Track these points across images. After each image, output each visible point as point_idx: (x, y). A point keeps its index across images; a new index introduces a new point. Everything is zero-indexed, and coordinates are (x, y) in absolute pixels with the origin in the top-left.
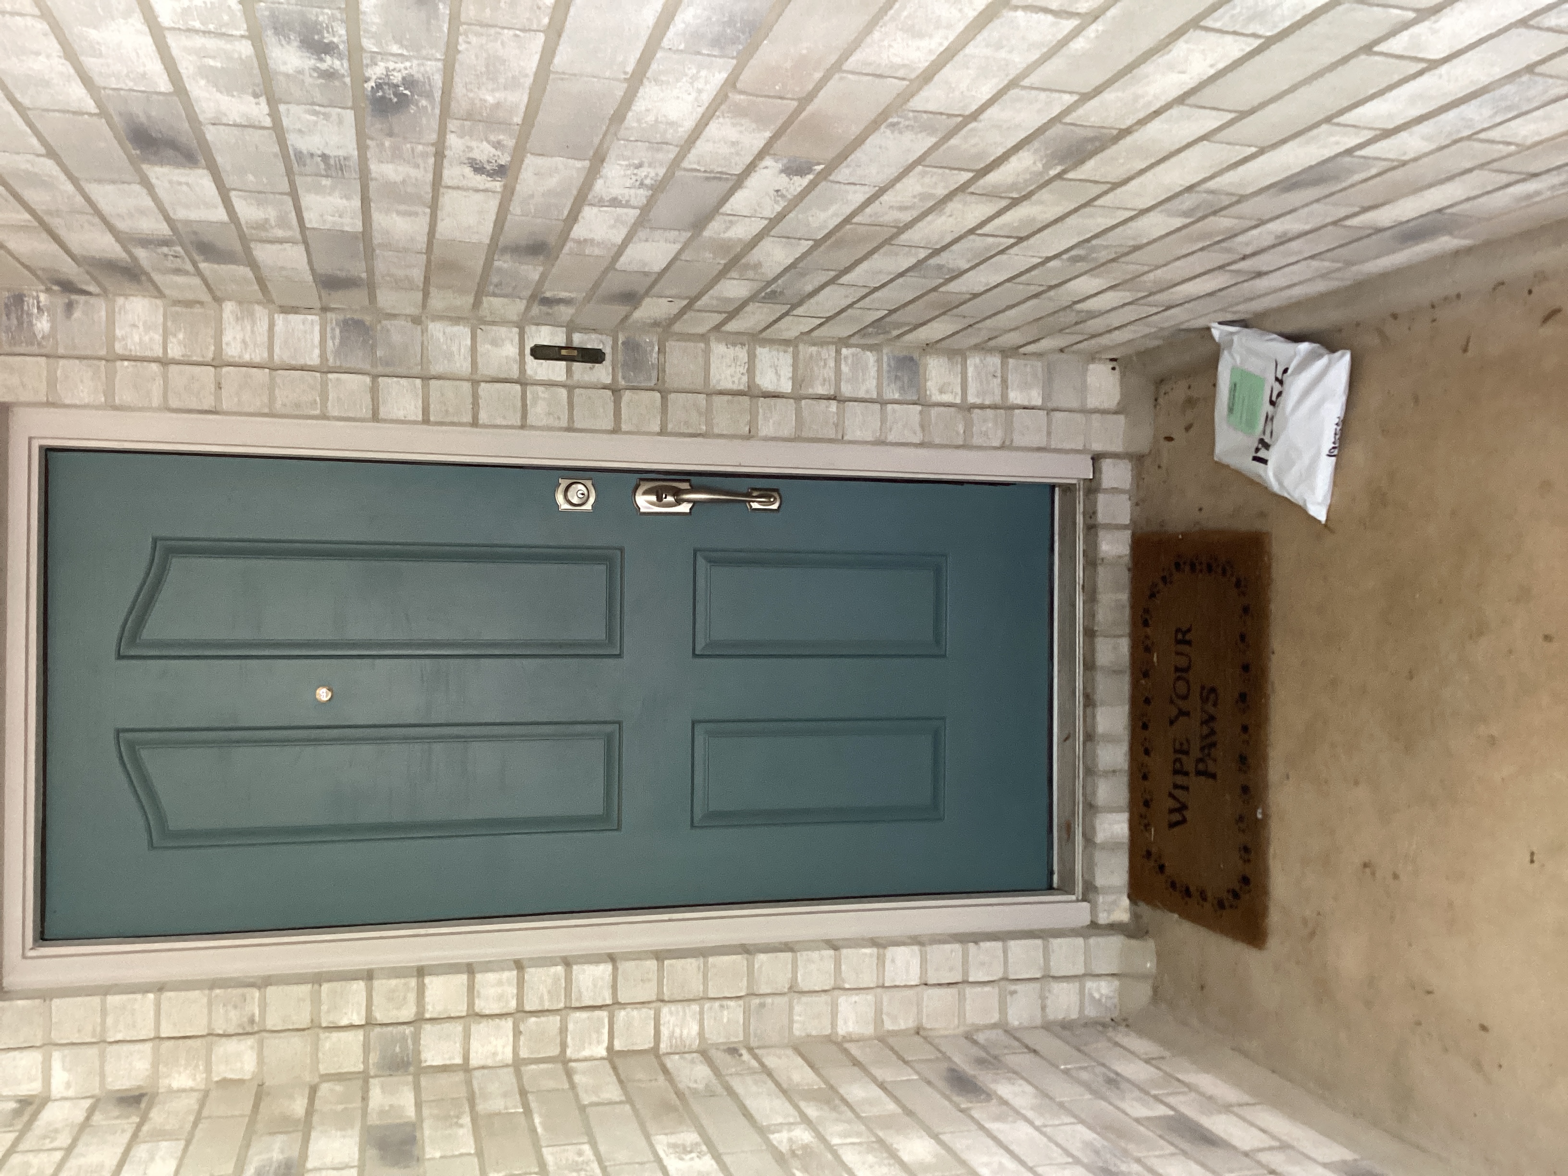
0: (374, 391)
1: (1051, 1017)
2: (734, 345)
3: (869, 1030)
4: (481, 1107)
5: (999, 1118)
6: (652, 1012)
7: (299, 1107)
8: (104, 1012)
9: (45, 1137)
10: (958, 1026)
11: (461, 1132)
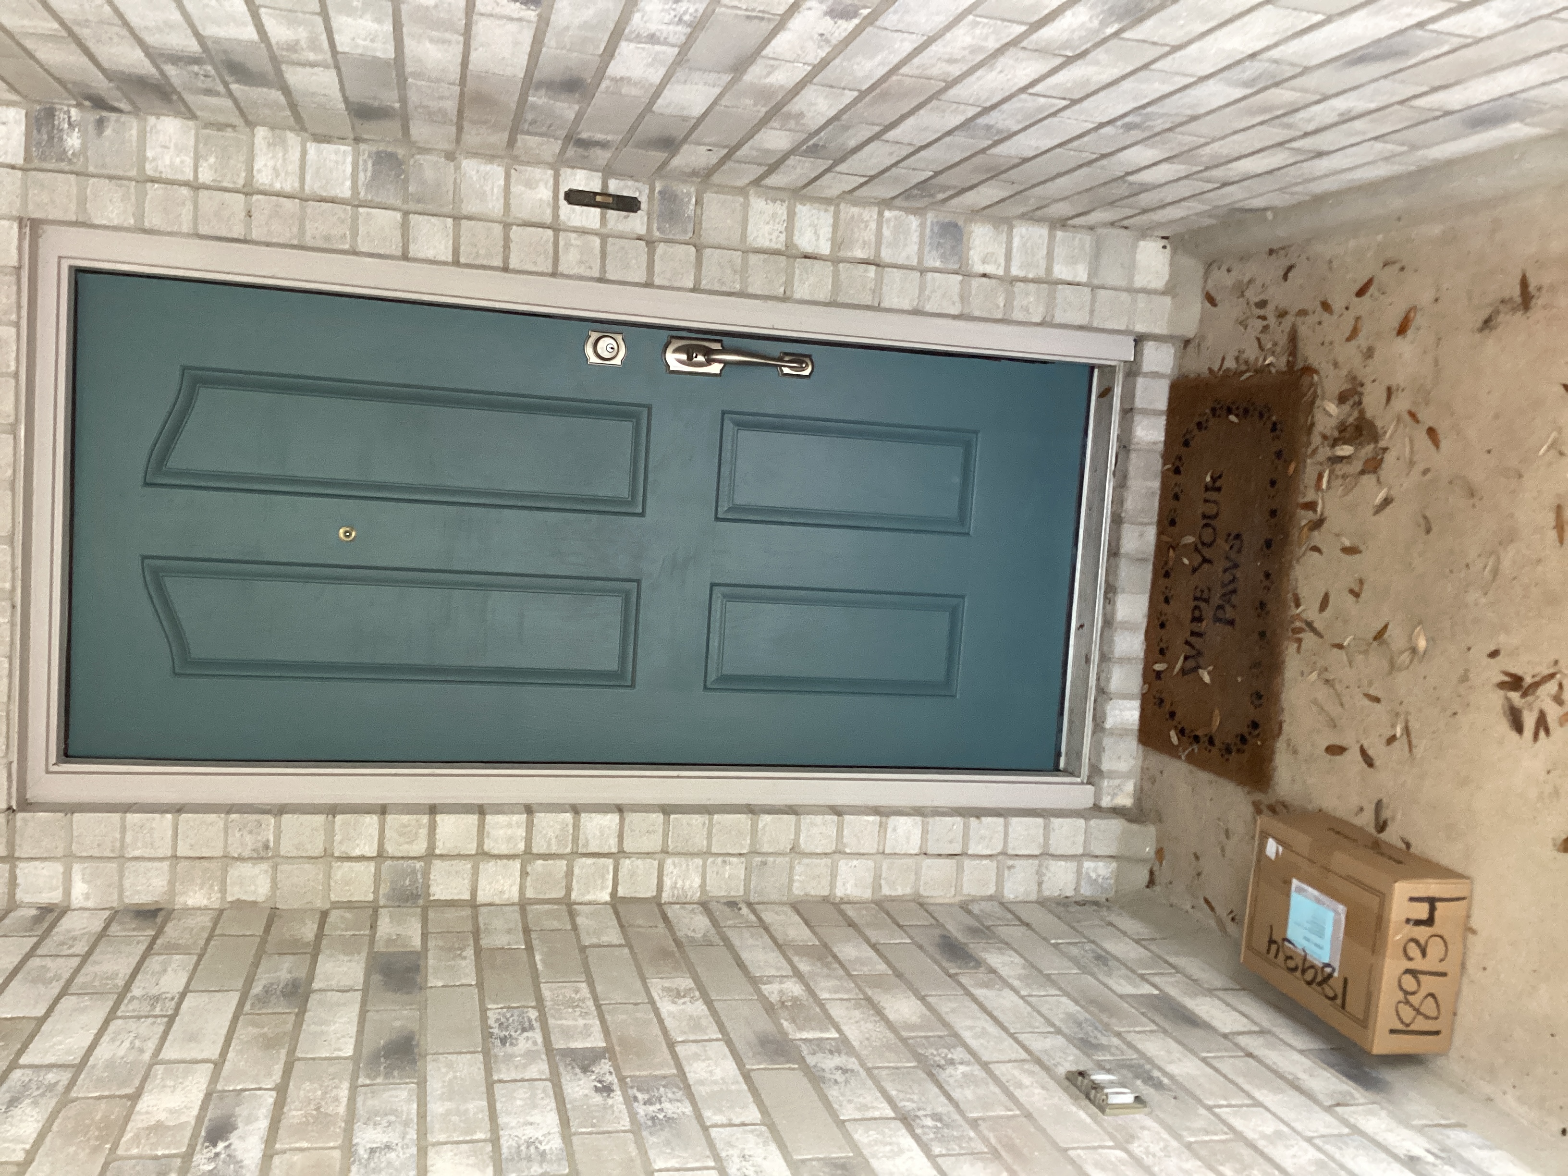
0: (405, 227)
1: (1047, 893)
2: (774, 201)
3: (867, 894)
4: (485, 942)
5: (986, 985)
6: (656, 863)
7: (309, 931)
8: (123, 829)
9: (63, 944)
10: (955, 895)
11: (463, 963)
